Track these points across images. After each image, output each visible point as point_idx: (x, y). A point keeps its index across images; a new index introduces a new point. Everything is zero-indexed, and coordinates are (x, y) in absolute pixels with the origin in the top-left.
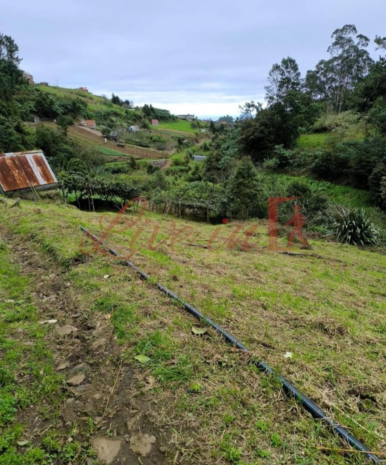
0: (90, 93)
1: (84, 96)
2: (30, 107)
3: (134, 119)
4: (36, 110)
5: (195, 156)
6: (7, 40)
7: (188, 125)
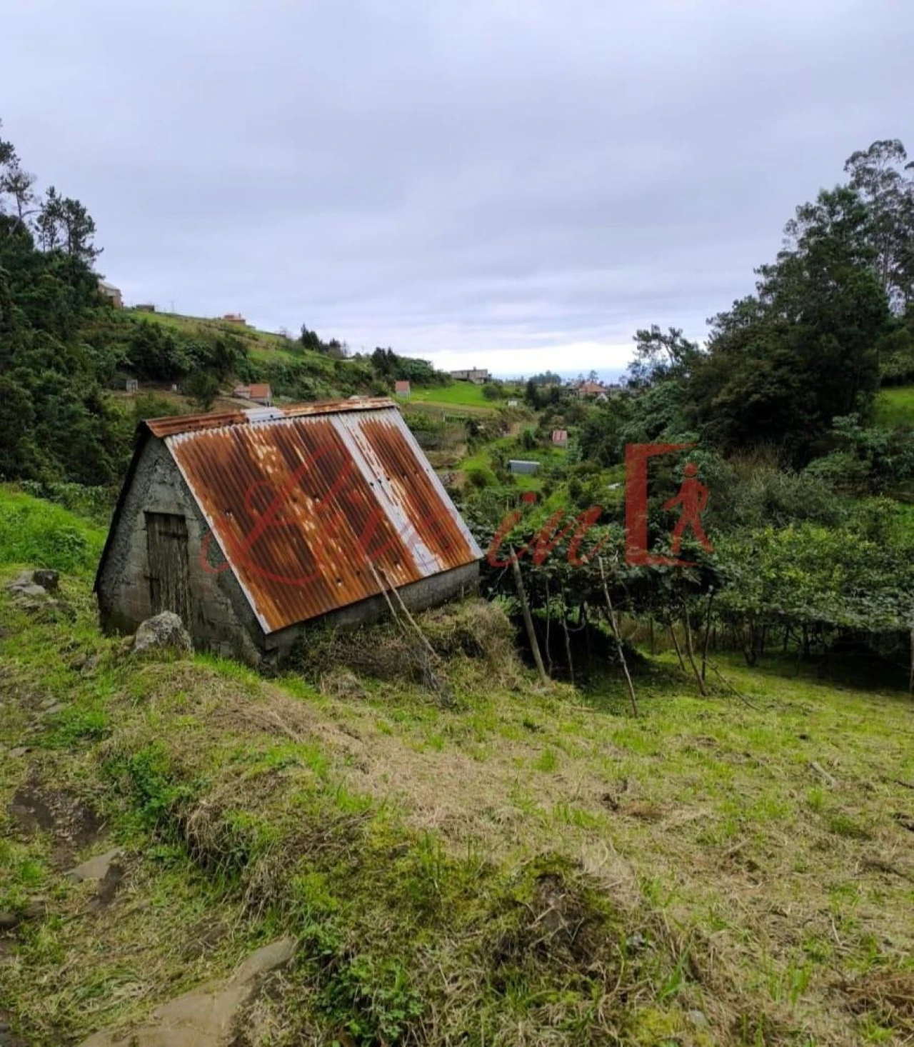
0: (249, 327)
1: (237, 333)
2: (118, 356)
3: (354, 382)
4: (131, 363)
5: (511, 461)
6: (68, 208)
7: (476, 391)
